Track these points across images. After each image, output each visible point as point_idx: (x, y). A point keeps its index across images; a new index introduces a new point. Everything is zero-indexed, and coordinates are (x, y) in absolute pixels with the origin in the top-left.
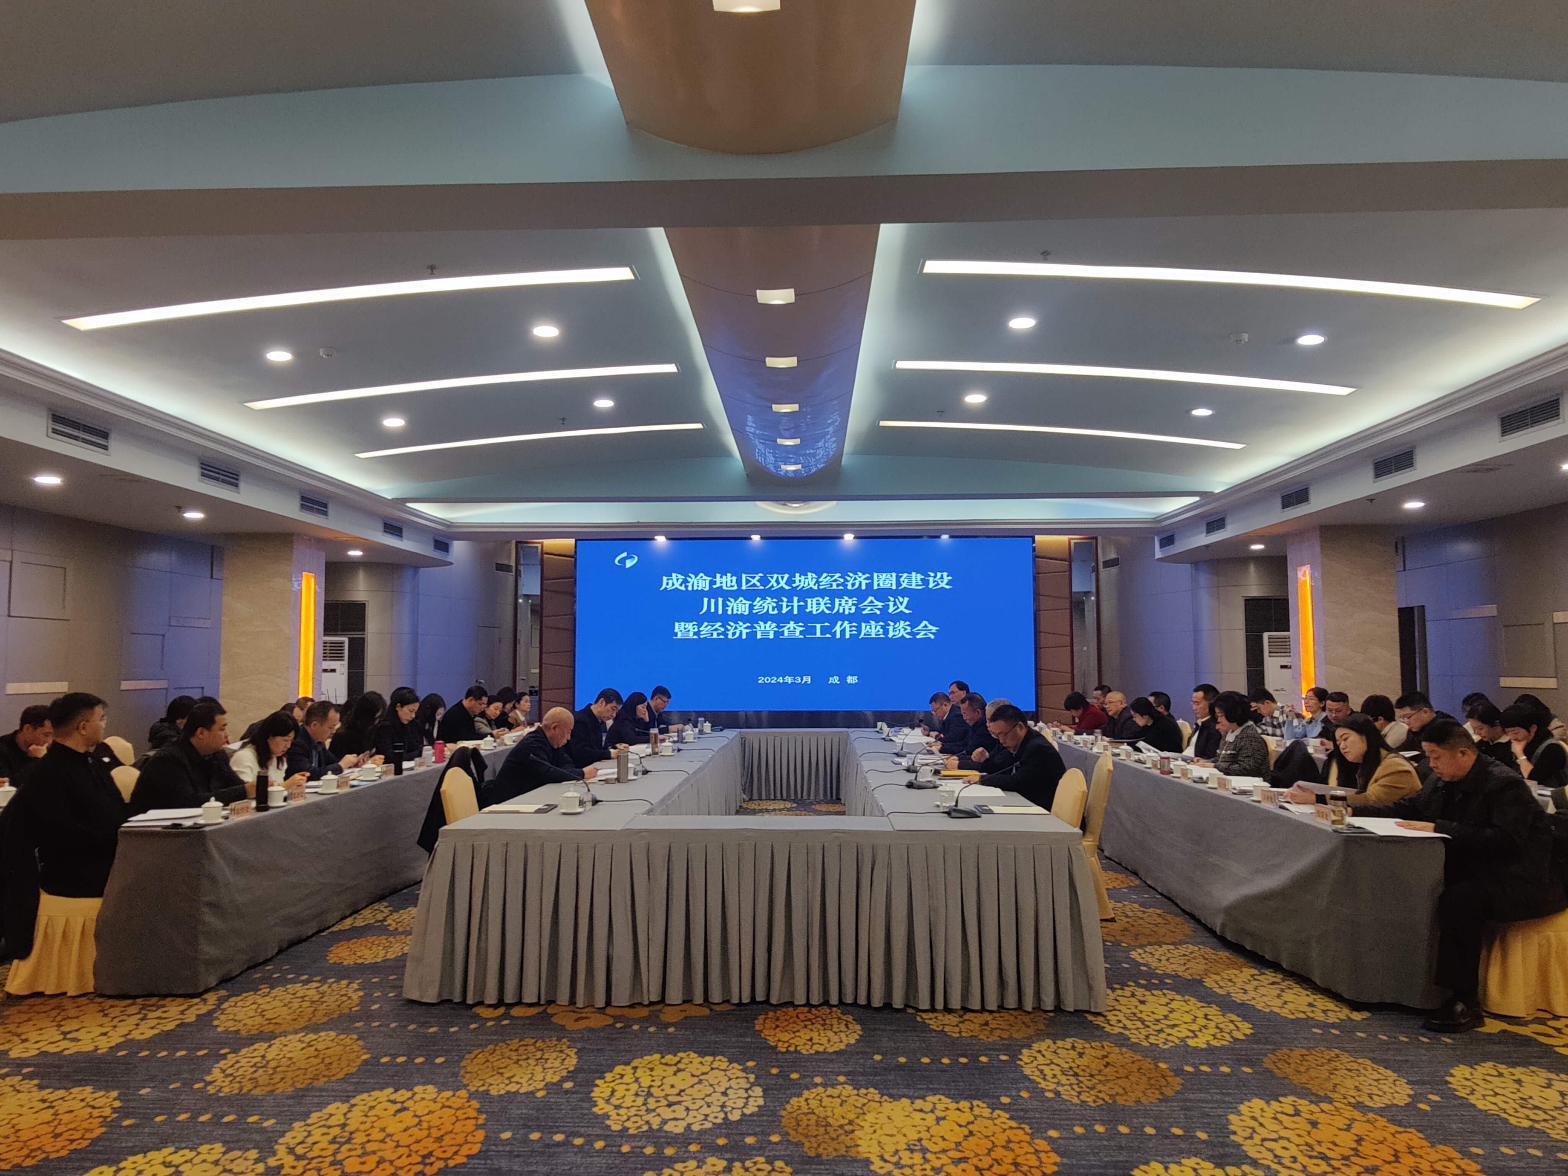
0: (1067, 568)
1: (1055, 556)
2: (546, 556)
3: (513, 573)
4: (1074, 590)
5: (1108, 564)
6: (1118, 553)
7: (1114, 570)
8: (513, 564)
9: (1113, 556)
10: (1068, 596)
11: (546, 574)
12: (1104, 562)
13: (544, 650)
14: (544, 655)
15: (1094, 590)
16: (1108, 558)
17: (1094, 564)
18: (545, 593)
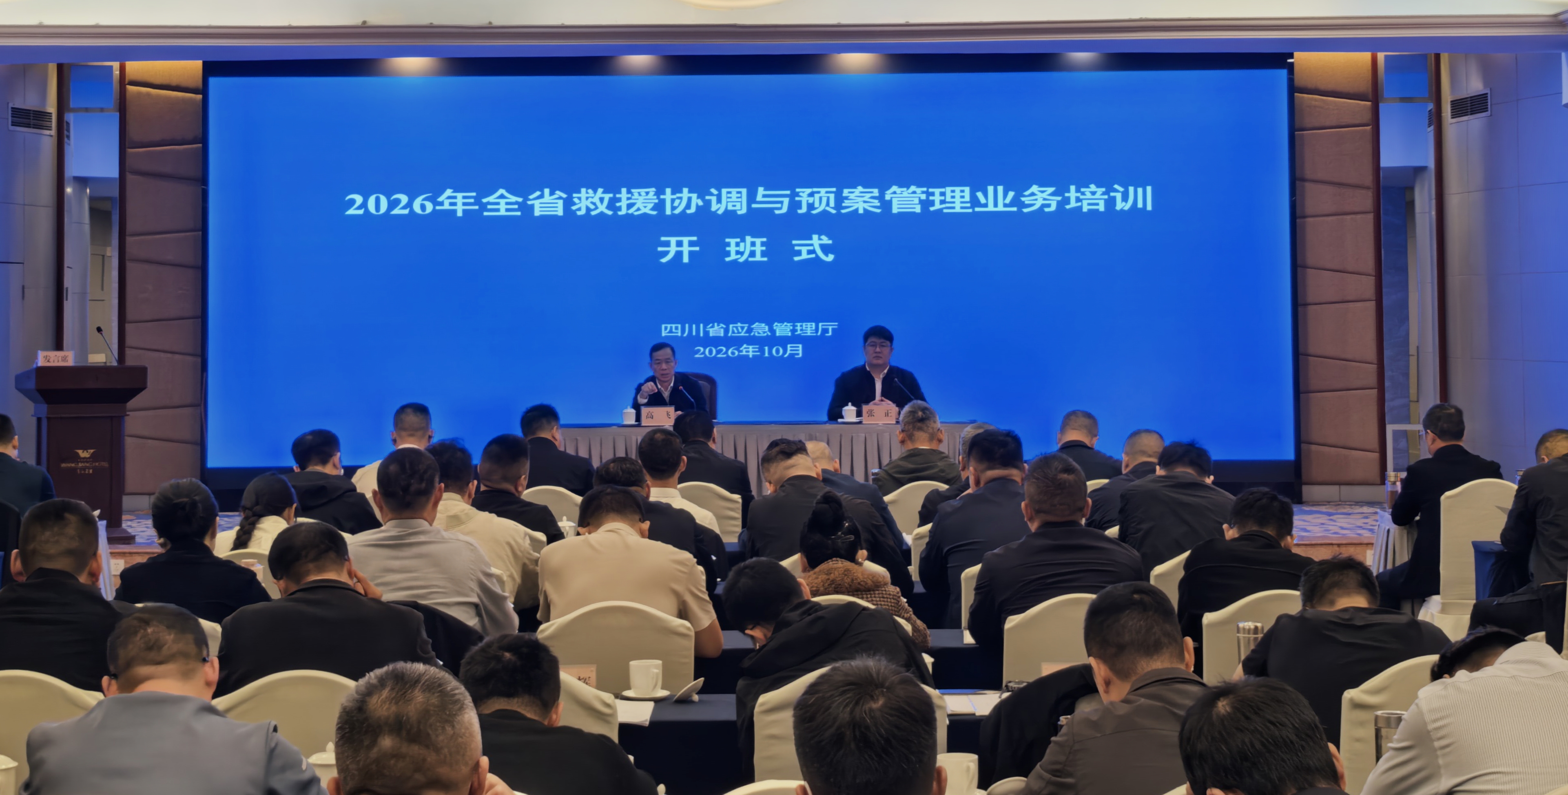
0: (1367, 117)
1: (1339, 88)
2: (131, 88)
3: (53, 132)
4: (1385, 163)
5: (1463, 107)
6: (1486, 83)
7: (1475, 122)
8: (51, 108)
9: (1475, 85)
10: (1368, 180)
11: (134, 133)
12: (1454, 103)
13: (130, 315)
14: (129, 327)
15: (1431, 164)
16: (1464, 93)
17: (1431, 106)
18: (130, 177)
